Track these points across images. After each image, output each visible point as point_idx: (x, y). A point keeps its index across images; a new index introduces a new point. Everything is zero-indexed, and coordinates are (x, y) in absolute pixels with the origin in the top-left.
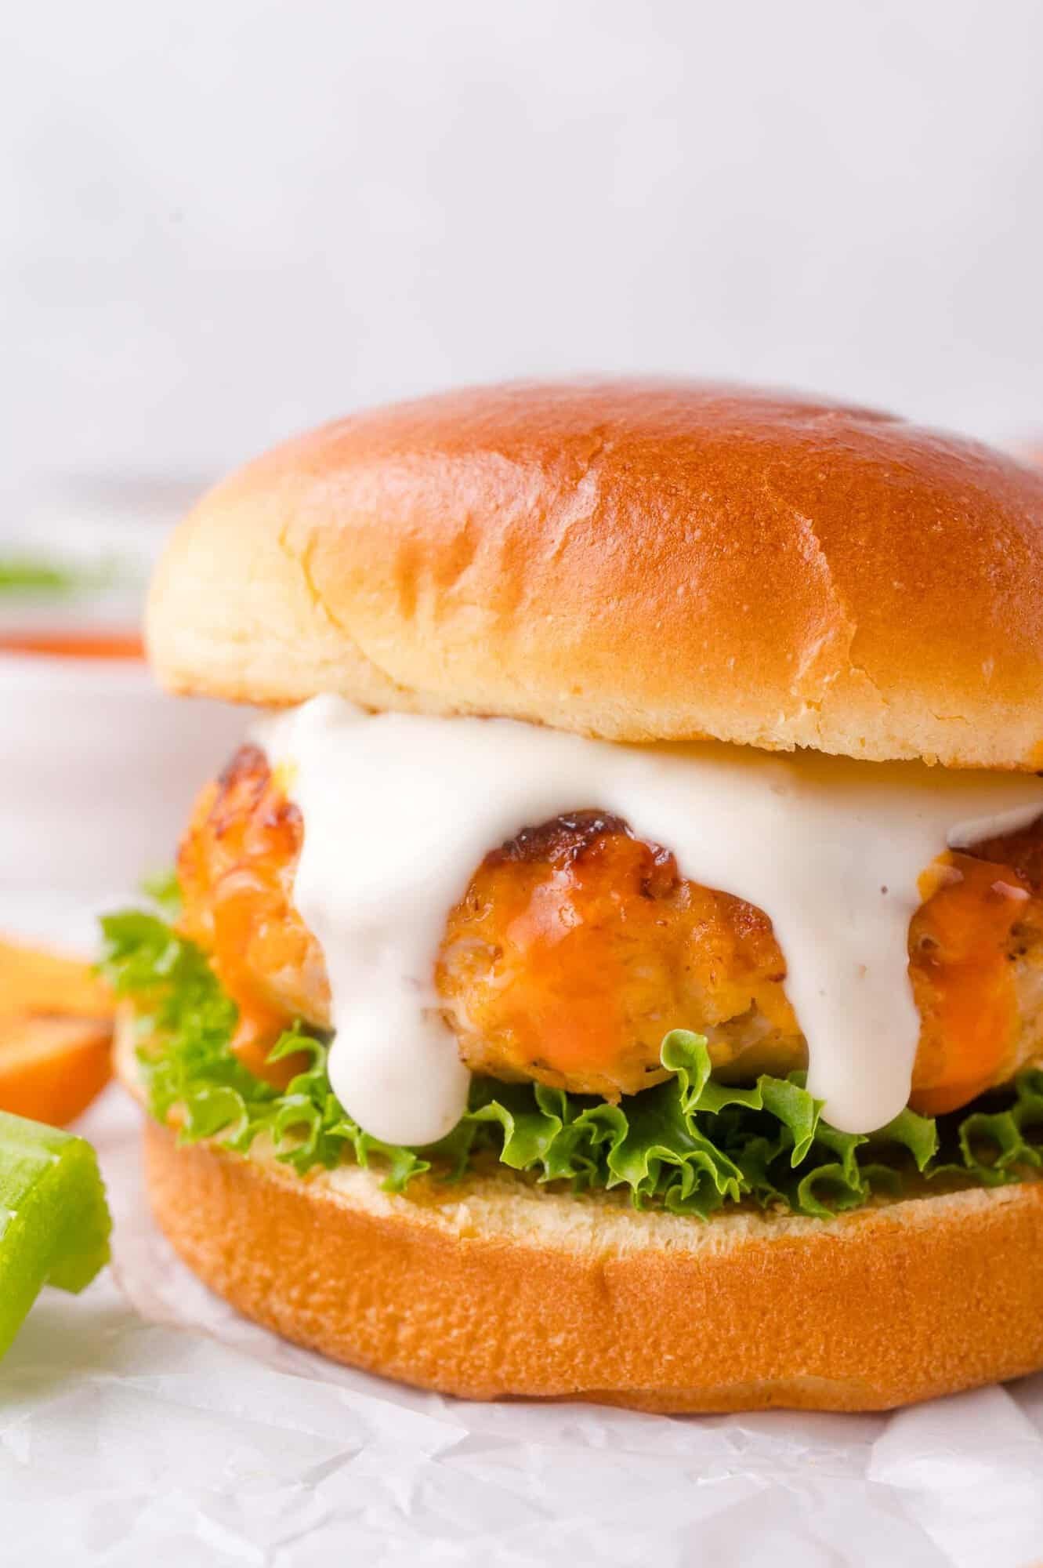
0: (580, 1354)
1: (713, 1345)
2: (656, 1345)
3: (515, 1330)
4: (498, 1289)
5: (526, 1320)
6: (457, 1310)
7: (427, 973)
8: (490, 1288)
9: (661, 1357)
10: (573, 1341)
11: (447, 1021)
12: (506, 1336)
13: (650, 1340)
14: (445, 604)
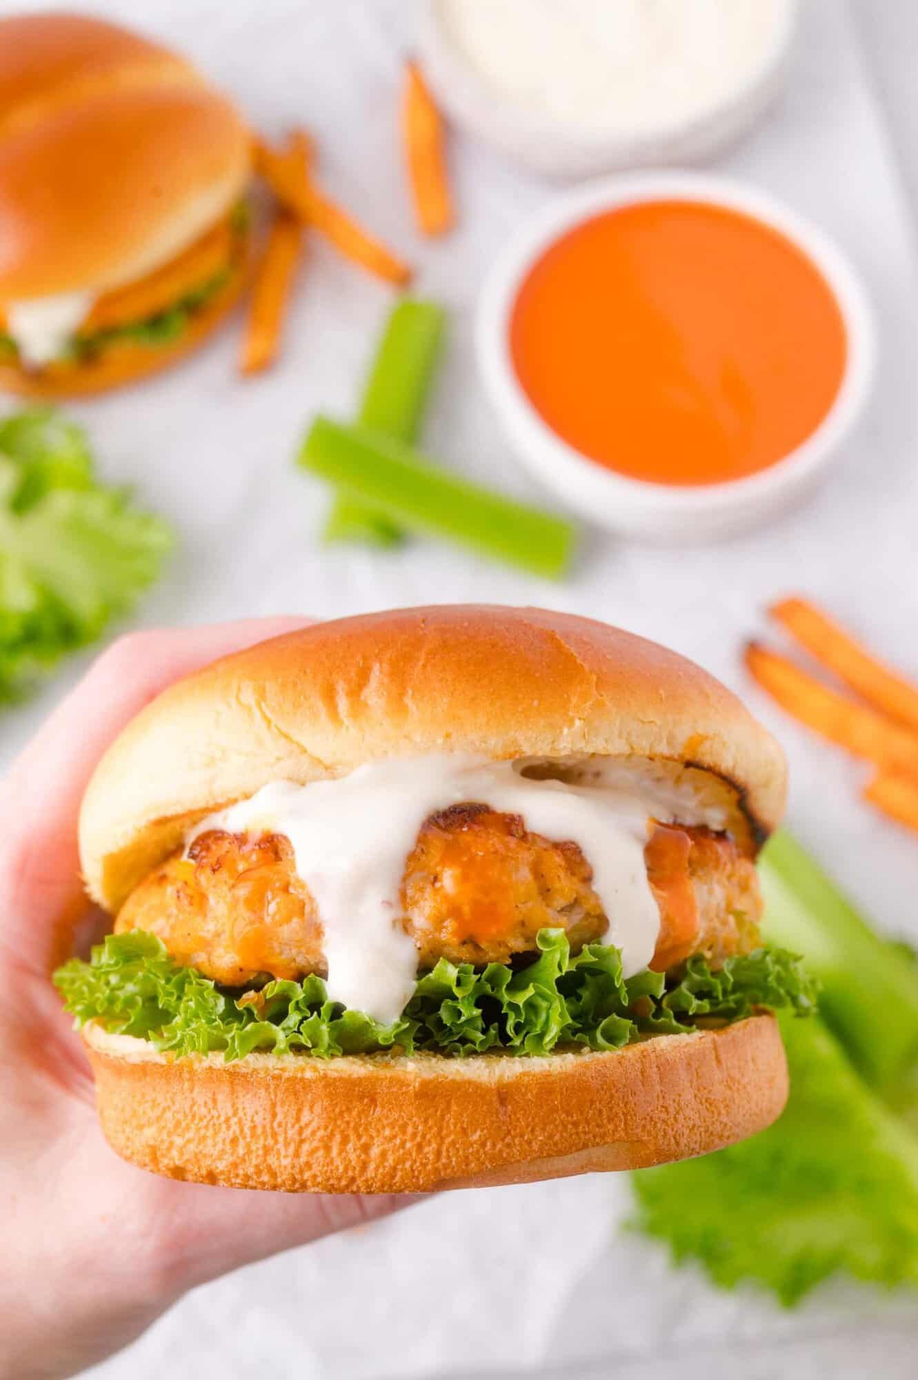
0: (488, 1144)
1: (565, 1127)
2: (533, 1131)
3: (448, 1135)
4: (436, 1111)
5: (455, 1127)
6: (410, 1129)
7: (394, 897)
8: (431, 1110)
9: (536, 1138)
10: (485, 1135)
11: (405, 926)
12: (442, 1139)
13: (530, 1129)
14: (358, 707)
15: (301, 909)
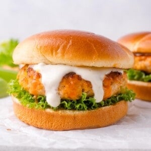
4: (64, 119)
5: (67, 122)
7: (57, 89)
11: (59, 94)
12: (64, 124)
14: (56, 54)
15: (42, 88)
